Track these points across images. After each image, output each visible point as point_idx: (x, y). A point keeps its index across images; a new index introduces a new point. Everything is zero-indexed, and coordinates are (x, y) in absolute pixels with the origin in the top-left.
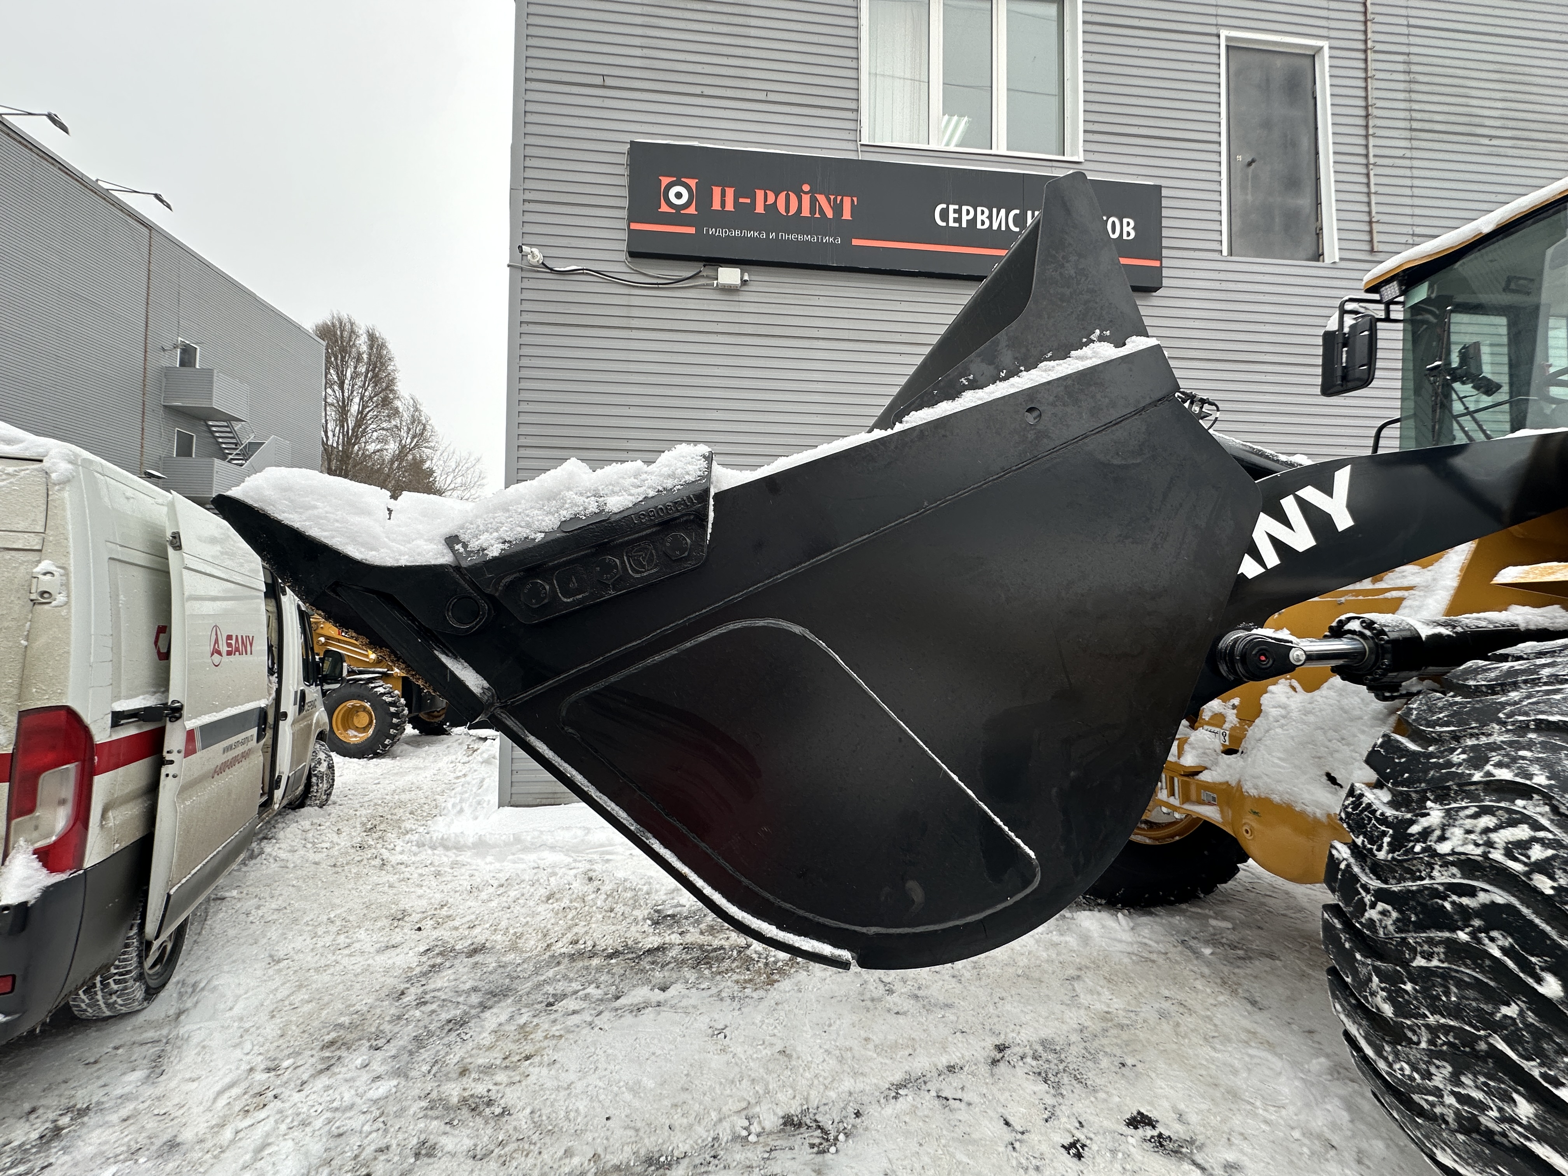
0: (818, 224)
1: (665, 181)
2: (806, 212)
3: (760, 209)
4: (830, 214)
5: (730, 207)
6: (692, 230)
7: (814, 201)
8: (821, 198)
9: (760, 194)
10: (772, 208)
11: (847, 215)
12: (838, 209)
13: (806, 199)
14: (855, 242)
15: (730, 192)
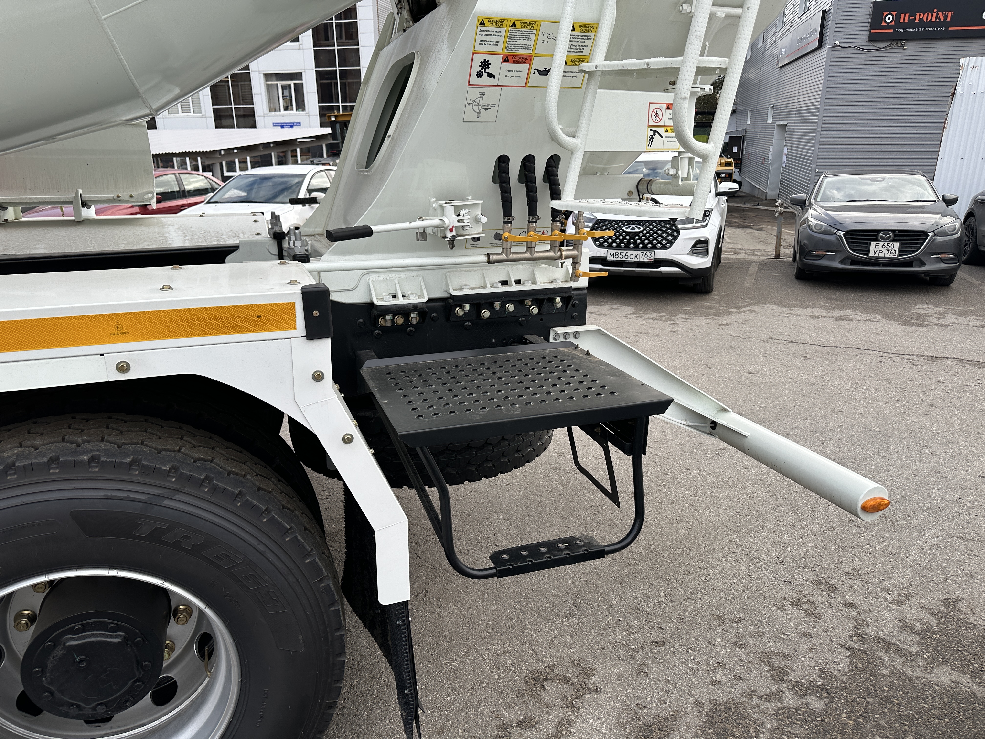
0: (938, 23)
1: (885, 14)
2: (933, 20)
3: (917, 20)
4: (942, 19)
5: (906, 21)
6: (892, 31)
7: (937, 15)
8: (940, 14)
9: (918, 14)
10: (921, 20)
11: (949, 19)
12: (946, 17)
13: (935, 14)
14: (950, 29)
15: (907, 15)
